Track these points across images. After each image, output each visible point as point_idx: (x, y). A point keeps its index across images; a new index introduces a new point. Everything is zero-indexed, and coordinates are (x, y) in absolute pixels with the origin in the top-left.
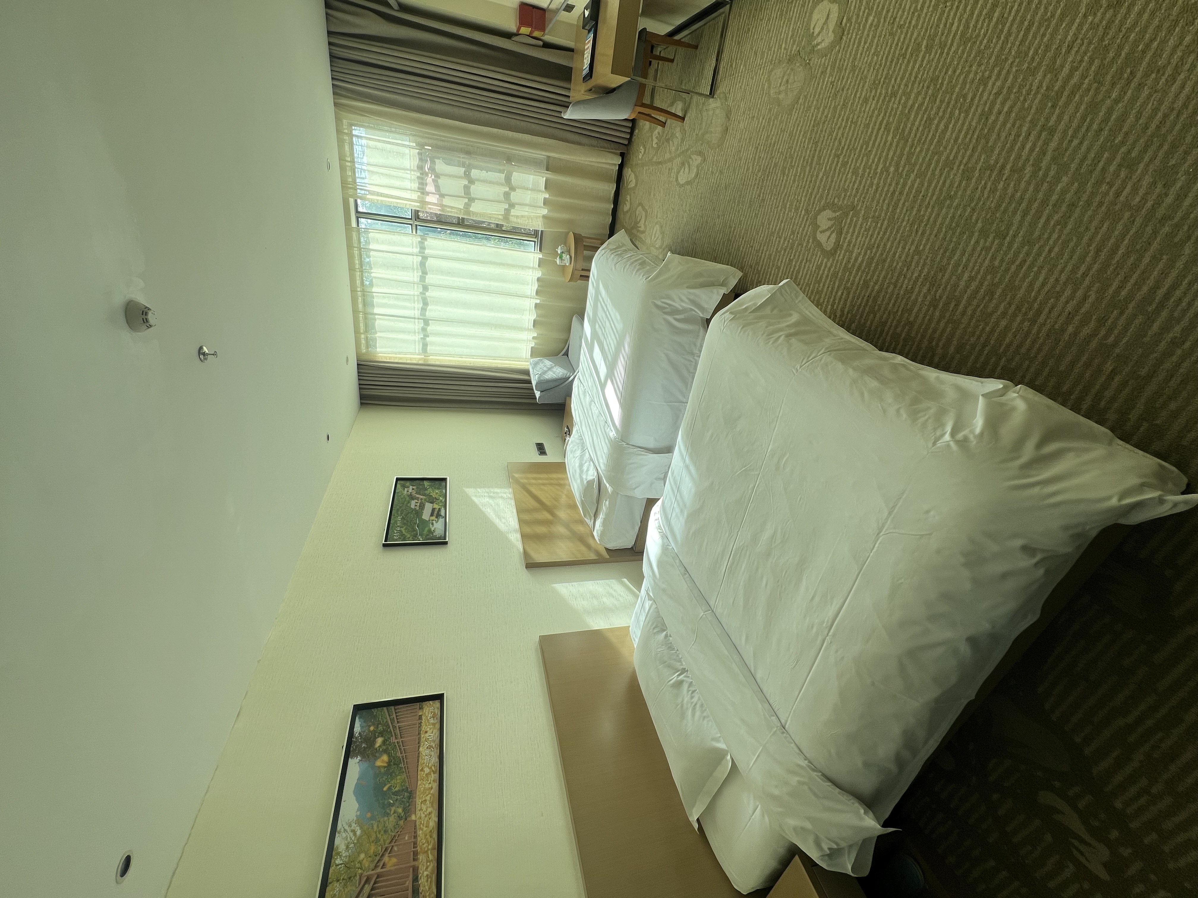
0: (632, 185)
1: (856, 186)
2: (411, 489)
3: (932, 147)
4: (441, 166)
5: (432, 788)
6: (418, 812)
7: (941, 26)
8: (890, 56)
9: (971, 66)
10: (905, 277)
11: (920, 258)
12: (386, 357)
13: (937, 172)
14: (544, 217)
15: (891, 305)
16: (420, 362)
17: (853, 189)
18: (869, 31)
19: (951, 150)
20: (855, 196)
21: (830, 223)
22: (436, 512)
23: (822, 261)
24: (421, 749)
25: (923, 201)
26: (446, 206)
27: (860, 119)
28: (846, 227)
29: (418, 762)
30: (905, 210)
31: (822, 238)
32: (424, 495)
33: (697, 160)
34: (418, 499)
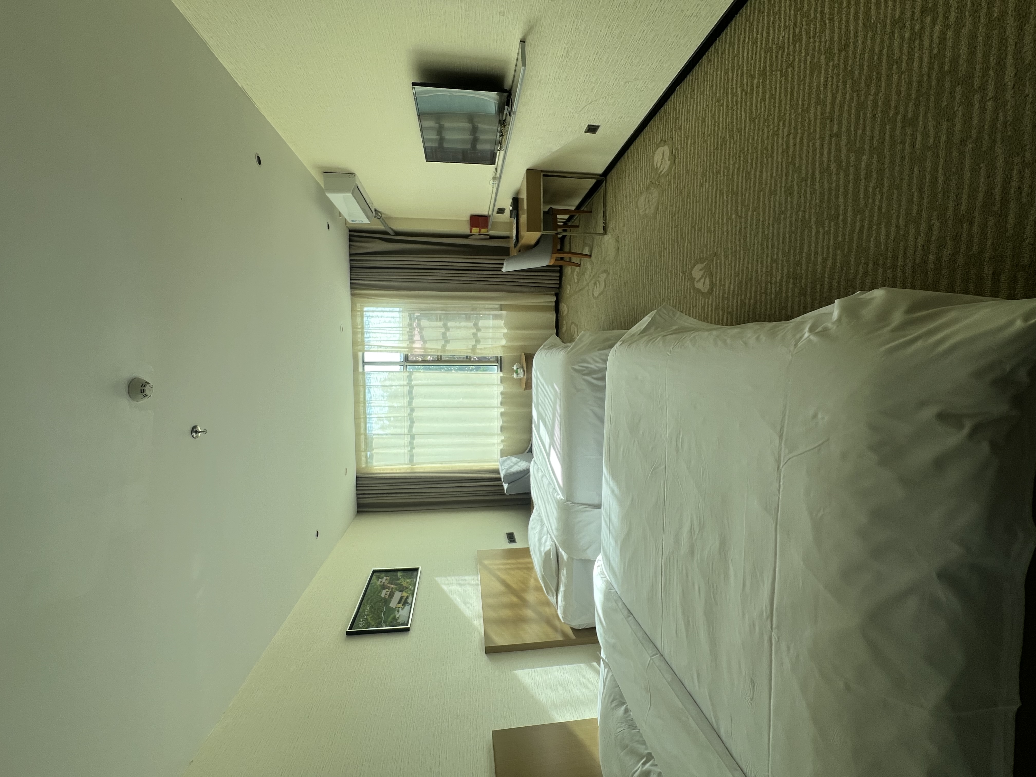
0: (566, 312)
1: (712, 239)
2: (384, 579)
3: (756, 189)
8: (708, 153)
9: (763, 130)
10: (771, 283)
11: (777, 264)
12: (380, 470)
13: (767, 201)
14: (503, 346)
16: (408, 471)
17: (710, 242)
19: (771, 183)
20: (714, 246)
21: (702, 272)
22: (403, 600)
23: (705, 302)
25: (763, 224)
26: (427, 348)
27: (701, 198)
28: (714, 269)
30: (753, 236)
31: (699, 285)
32: (395, 584)
33: (603, 276)
34: (389, 588)
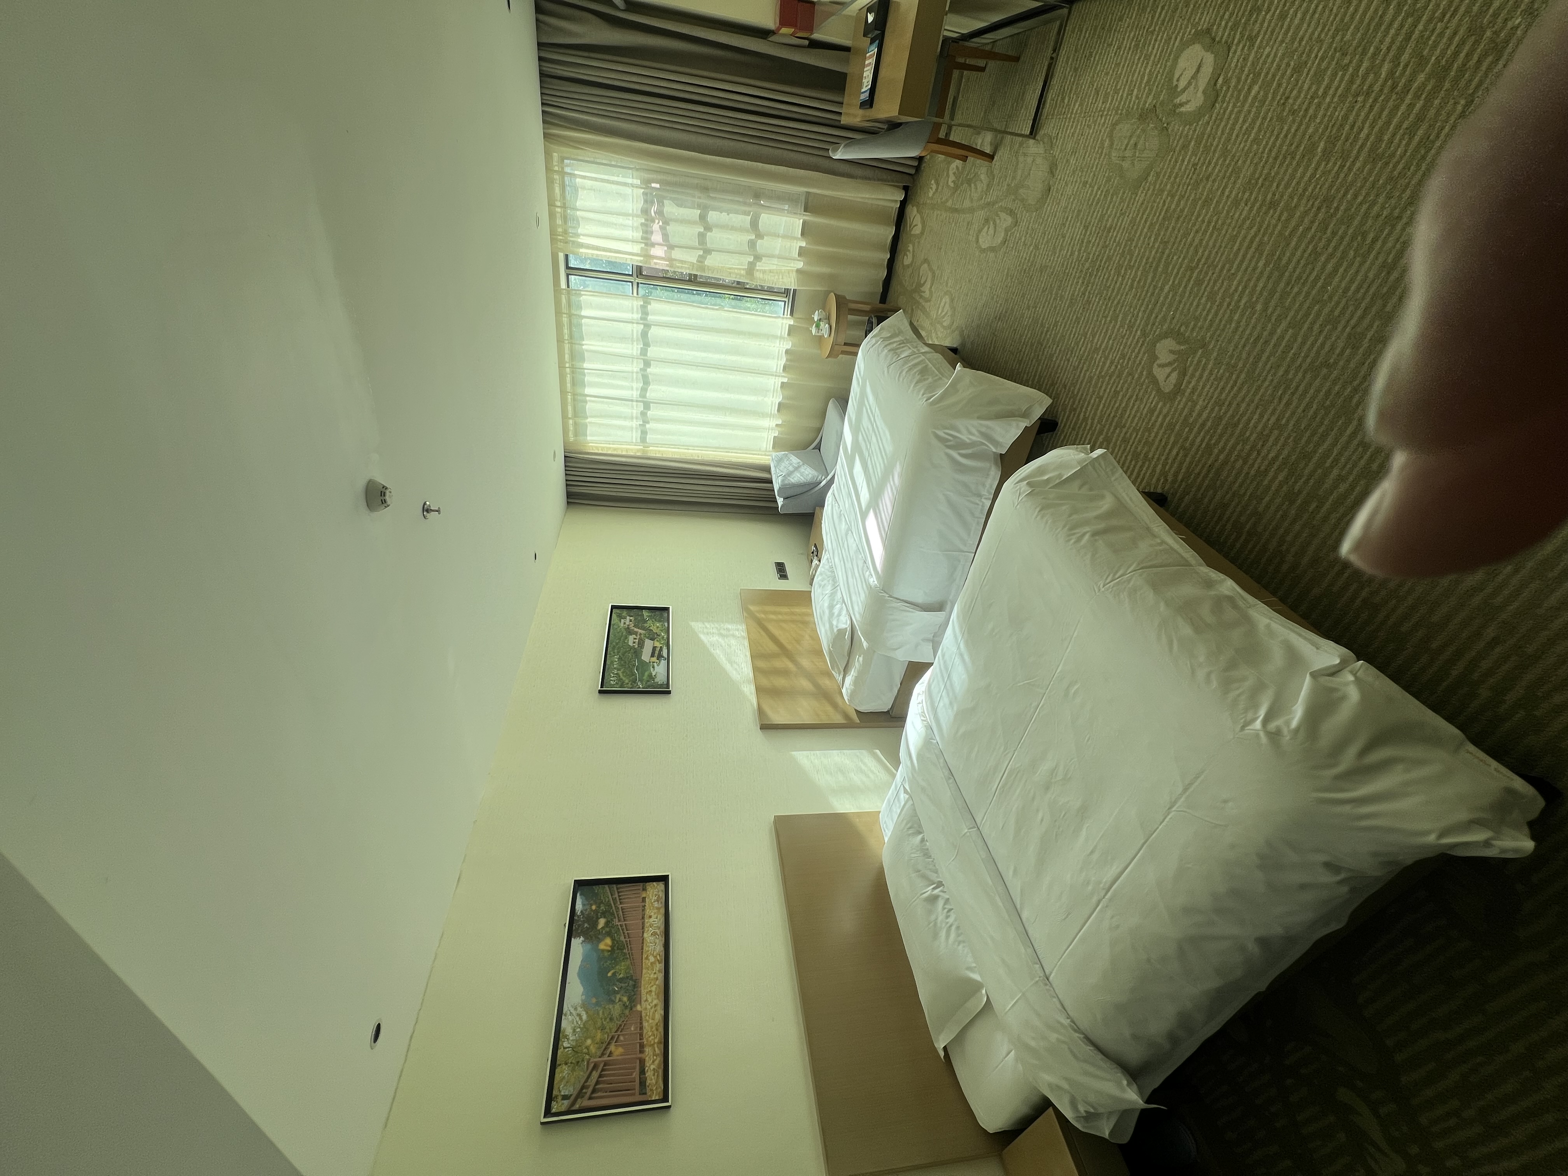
0: (917, 231)
1: (1210, 317)
2: (628, 621)
3: (1314, 292)
4: (670, 208)
5: (657, 979)
6: (643, 1003)
7: (1347, 127)
8: (1275, 150)
10: (1259, 454)
11: (1280, 435)
12: (597, 448)
13: (1316, 327)
14: (799, 271)
15: (1237, 485)
16: (639, 454)
17: (1205, 319)
18: (1251, 106)
19: (1338, 303)
20: (1208, 329)
21: (1172, 357)
22: (657, 652)
23: (1157, 404)
24: (645, 935)
25: (1293, 360)
26: (675, 260)
27: (1226, 227)
28: (1191, 368)
29: (642, 949)
30: (1269, 366)
31: (1160, 374)
32: (643, 628)
33: (1006, 220)
34: (636, 633)
